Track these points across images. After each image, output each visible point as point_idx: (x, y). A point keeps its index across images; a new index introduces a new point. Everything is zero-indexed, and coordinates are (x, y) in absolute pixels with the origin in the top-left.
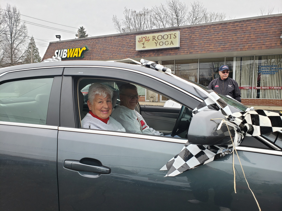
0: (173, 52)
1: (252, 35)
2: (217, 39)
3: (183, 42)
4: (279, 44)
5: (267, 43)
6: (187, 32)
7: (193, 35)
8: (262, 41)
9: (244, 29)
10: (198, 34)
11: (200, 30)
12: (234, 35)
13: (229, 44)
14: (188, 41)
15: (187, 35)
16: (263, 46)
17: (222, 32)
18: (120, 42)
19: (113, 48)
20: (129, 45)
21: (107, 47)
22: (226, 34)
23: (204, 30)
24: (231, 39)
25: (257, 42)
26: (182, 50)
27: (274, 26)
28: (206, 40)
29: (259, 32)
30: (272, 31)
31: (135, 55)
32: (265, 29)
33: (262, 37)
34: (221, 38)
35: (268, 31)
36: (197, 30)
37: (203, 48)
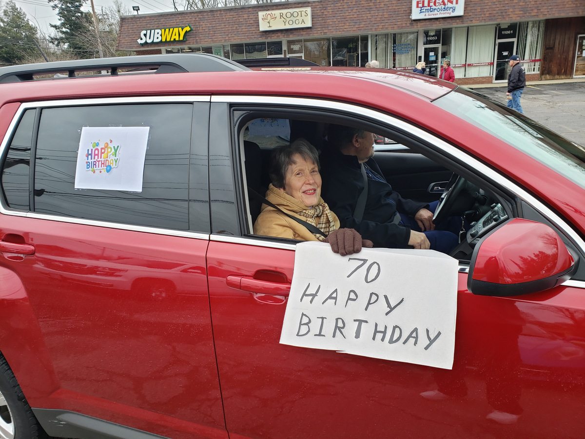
0: (305, 33)
1: (385, 14)
2: (352, 16)
3: (315, 19)
4: (408, 25)
5: (398, 23)
6: (318, 7)
7: (325, 11)
8: (394, 21)
9: (378, 6)
10: (331, 10)
11: (332, 5)
12: (368, 12)
13: (363, 23)
14: (320, 19)
15: (319, 11)
16: (395, 26)
17: (356, 8)
18: (234, 19)
19: (227, 26)
20: (248, 22)
21: (218, 25)
22: (361, 11)
23: (337, 5)
24: (365, 18)
25: (389, 21)
26: (315, 30)
27: (405, 4)
28: (339, 17)
29: (392, 11)
30: (403, 9)
31: (259, 36)
32: (397, 7)
33: (394, 16)
34: (355, 16)
35: (400, 10)
36: (329, 5)
37: (338, 28)
